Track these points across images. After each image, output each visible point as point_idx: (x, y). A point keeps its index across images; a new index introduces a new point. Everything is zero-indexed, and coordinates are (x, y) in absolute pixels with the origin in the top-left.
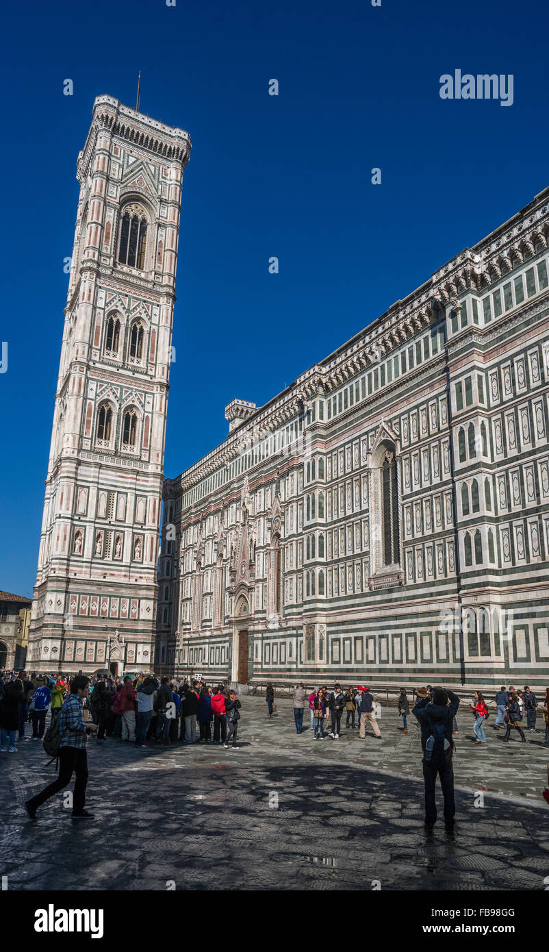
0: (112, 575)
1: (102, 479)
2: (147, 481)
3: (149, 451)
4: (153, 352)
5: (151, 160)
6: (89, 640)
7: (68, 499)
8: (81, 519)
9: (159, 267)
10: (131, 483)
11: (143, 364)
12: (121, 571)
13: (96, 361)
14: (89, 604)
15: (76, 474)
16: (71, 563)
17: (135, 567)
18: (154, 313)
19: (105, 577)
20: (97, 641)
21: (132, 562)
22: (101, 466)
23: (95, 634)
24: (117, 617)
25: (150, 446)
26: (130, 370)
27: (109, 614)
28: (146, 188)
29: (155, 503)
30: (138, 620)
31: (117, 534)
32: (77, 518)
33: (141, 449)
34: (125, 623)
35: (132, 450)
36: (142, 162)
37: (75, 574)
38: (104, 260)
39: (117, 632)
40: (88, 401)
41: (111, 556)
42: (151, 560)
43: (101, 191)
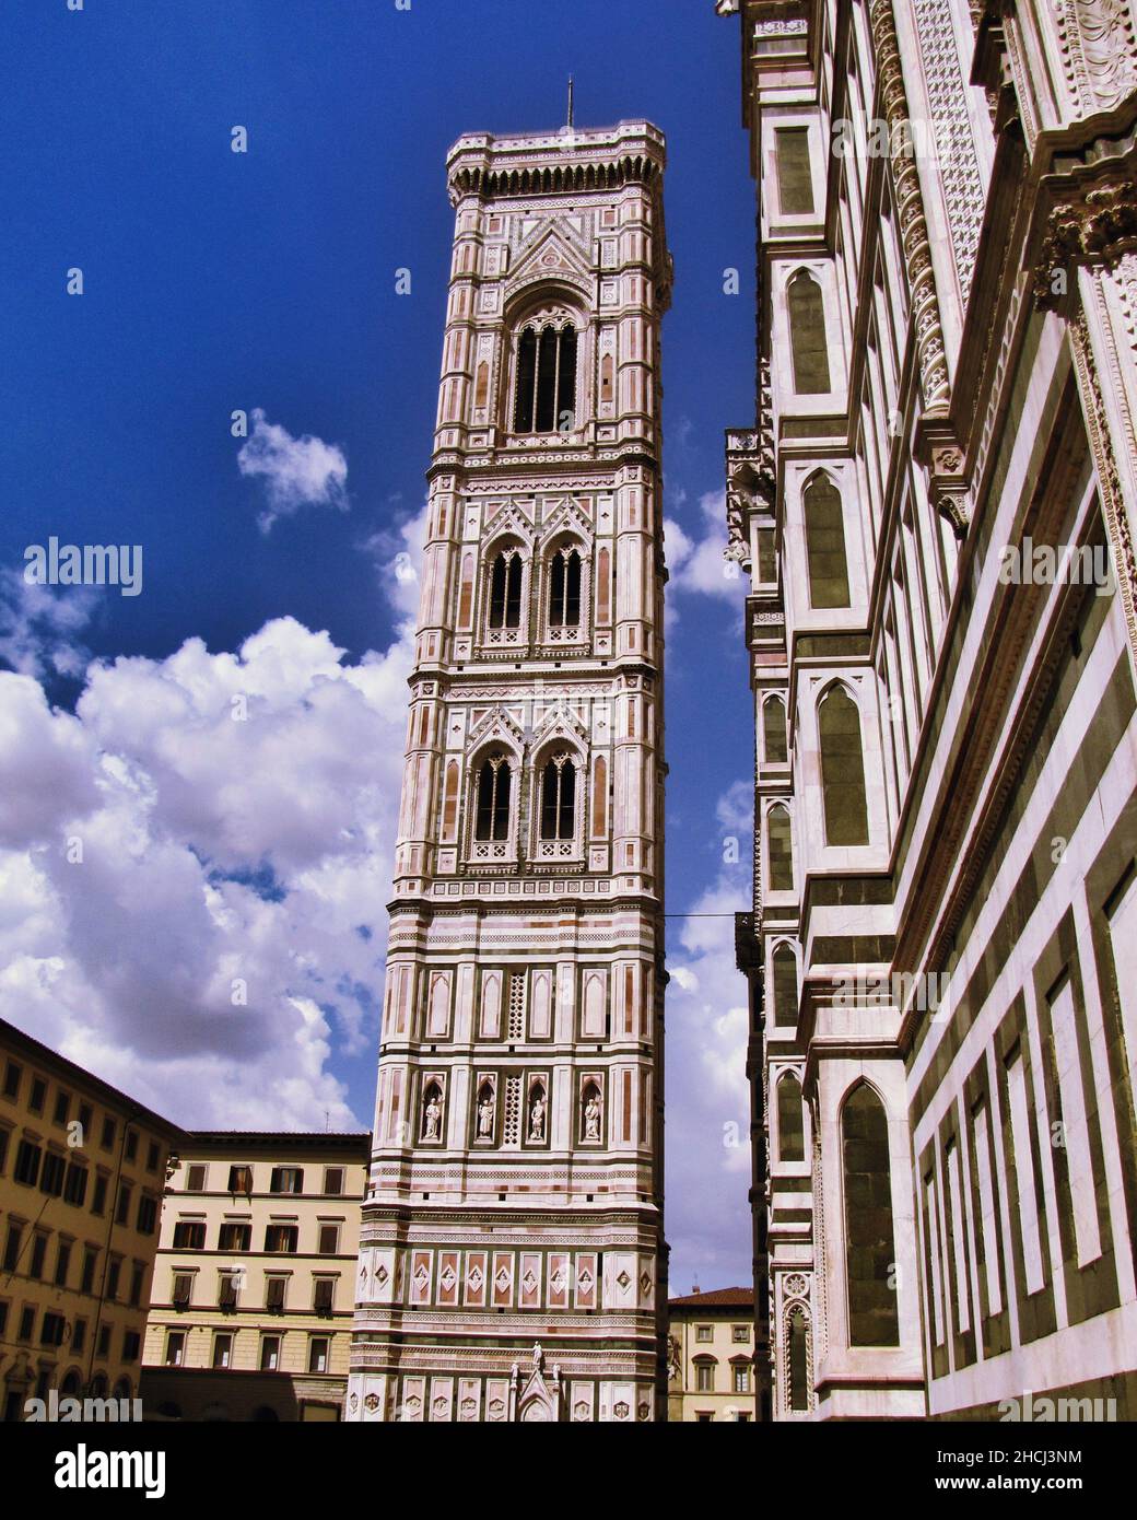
0: (524, 1189)
1: (489, 939)
2: (609, 924)
3: (610, 843)
4: (603, 600)
5: (571, 209)
6: (465, 1374)
7: (402, 1003)
8: (438, 1049)
9: (607, 409)
10: (563, 937)
11: (581, 636)
12: (545, 1175)
13: (463, 662)
14: (462, 1274)
15: (421, 938)
16: (415, 1167)
17: (584, 1162)
18: (600, 511)
19: (502, 1198)
20: (484, 1376)
21: (576, 1147)
22: (481, 909)
23: (480, 1361)
24: (538, 1306)
25: (611, 830)
26: (548, 659)
27: (516, 1300)
28: (563, 264)
29: (629, 977)
30: (598, 1312)
31: (533, 1076)
32: (429, 1049)
33: (586, 846)
34: (559, 1322)
35: (567, 851)
36: (553, 222)
37: (426, 1196)
38: (477, 440)
39: (538, 1349)
40: (448, 758)
41: (519, 1138)
42: (627, 1137)
43: (462, 309)
